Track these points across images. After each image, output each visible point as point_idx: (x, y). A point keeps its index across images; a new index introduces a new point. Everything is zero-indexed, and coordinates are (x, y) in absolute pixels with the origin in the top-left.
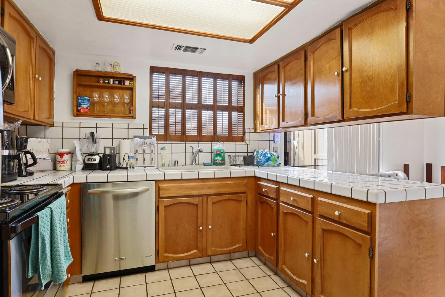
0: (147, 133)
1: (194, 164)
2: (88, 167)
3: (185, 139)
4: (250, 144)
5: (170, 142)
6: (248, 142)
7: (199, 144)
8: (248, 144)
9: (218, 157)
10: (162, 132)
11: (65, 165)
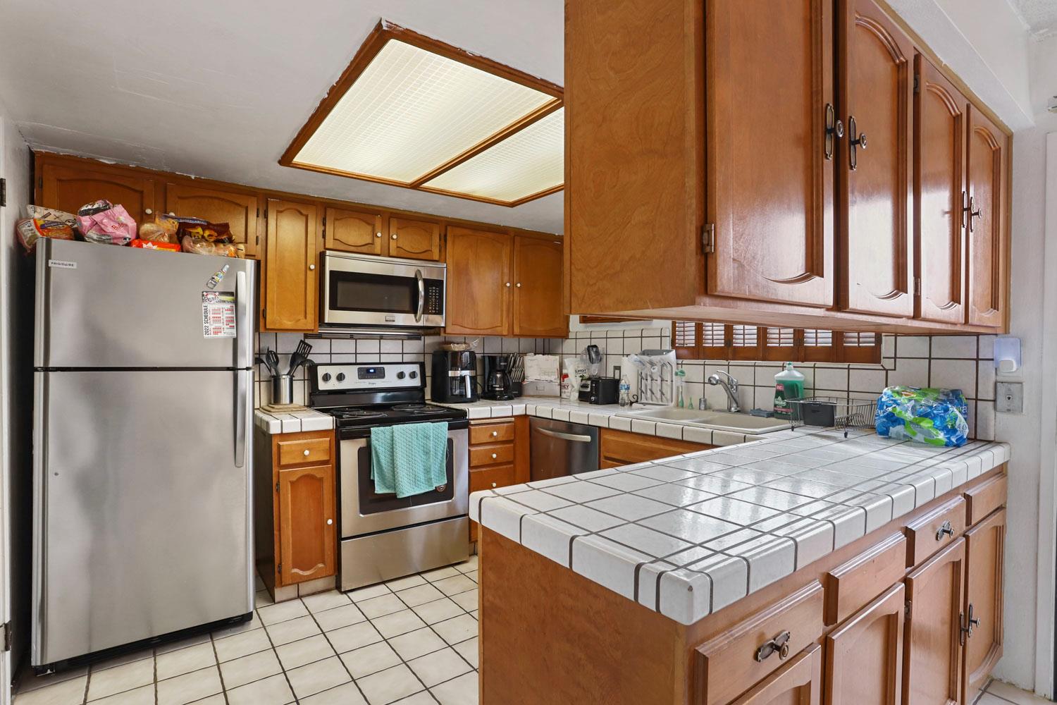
0: (667, 344)
1: (733, 409)
2: (584, 397)
3: (730, 356)
4: (895, 370)
5: (701, 362)
6: (888, 364)
7: (755, 366)
8: (887, 371)
9: (780, 398)
10: (690, 341)
11: (566, 391)
